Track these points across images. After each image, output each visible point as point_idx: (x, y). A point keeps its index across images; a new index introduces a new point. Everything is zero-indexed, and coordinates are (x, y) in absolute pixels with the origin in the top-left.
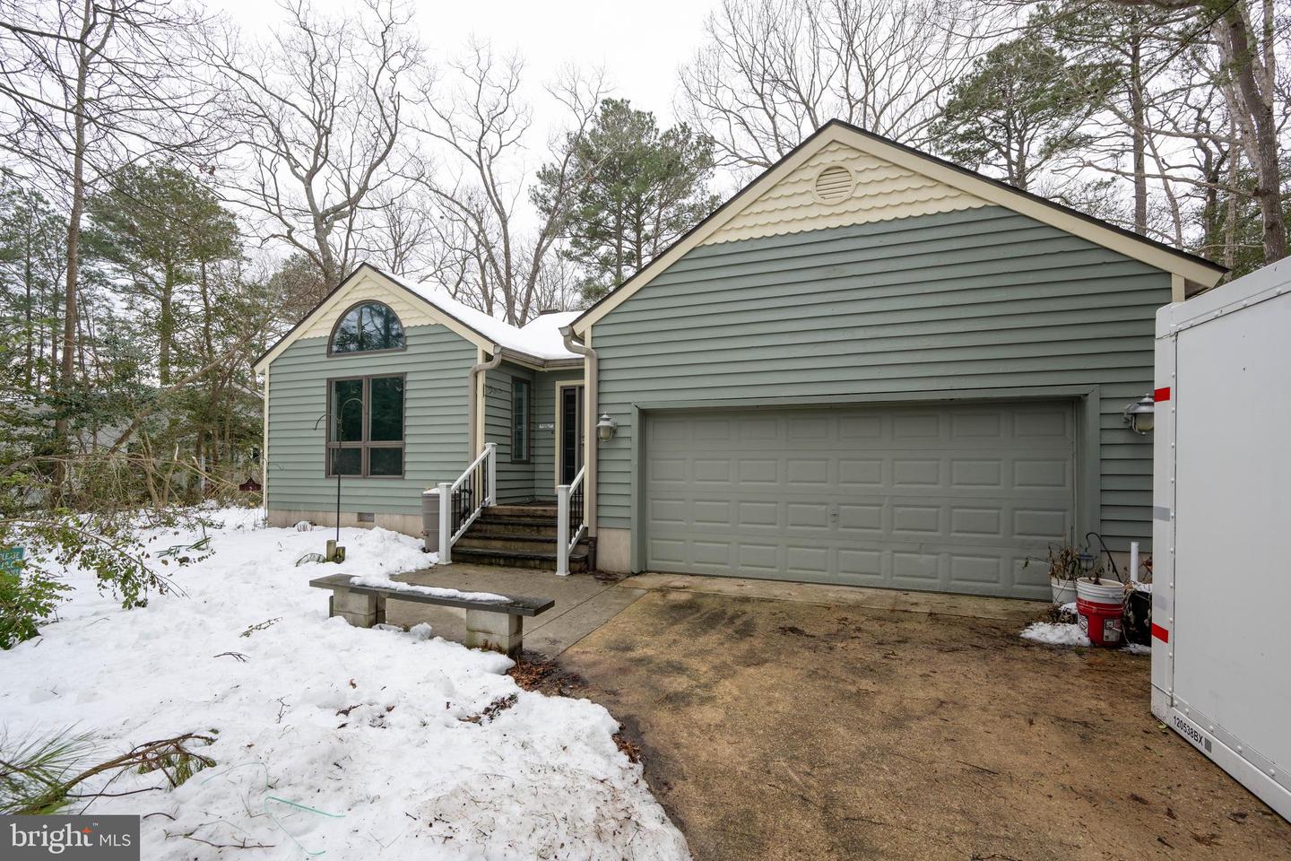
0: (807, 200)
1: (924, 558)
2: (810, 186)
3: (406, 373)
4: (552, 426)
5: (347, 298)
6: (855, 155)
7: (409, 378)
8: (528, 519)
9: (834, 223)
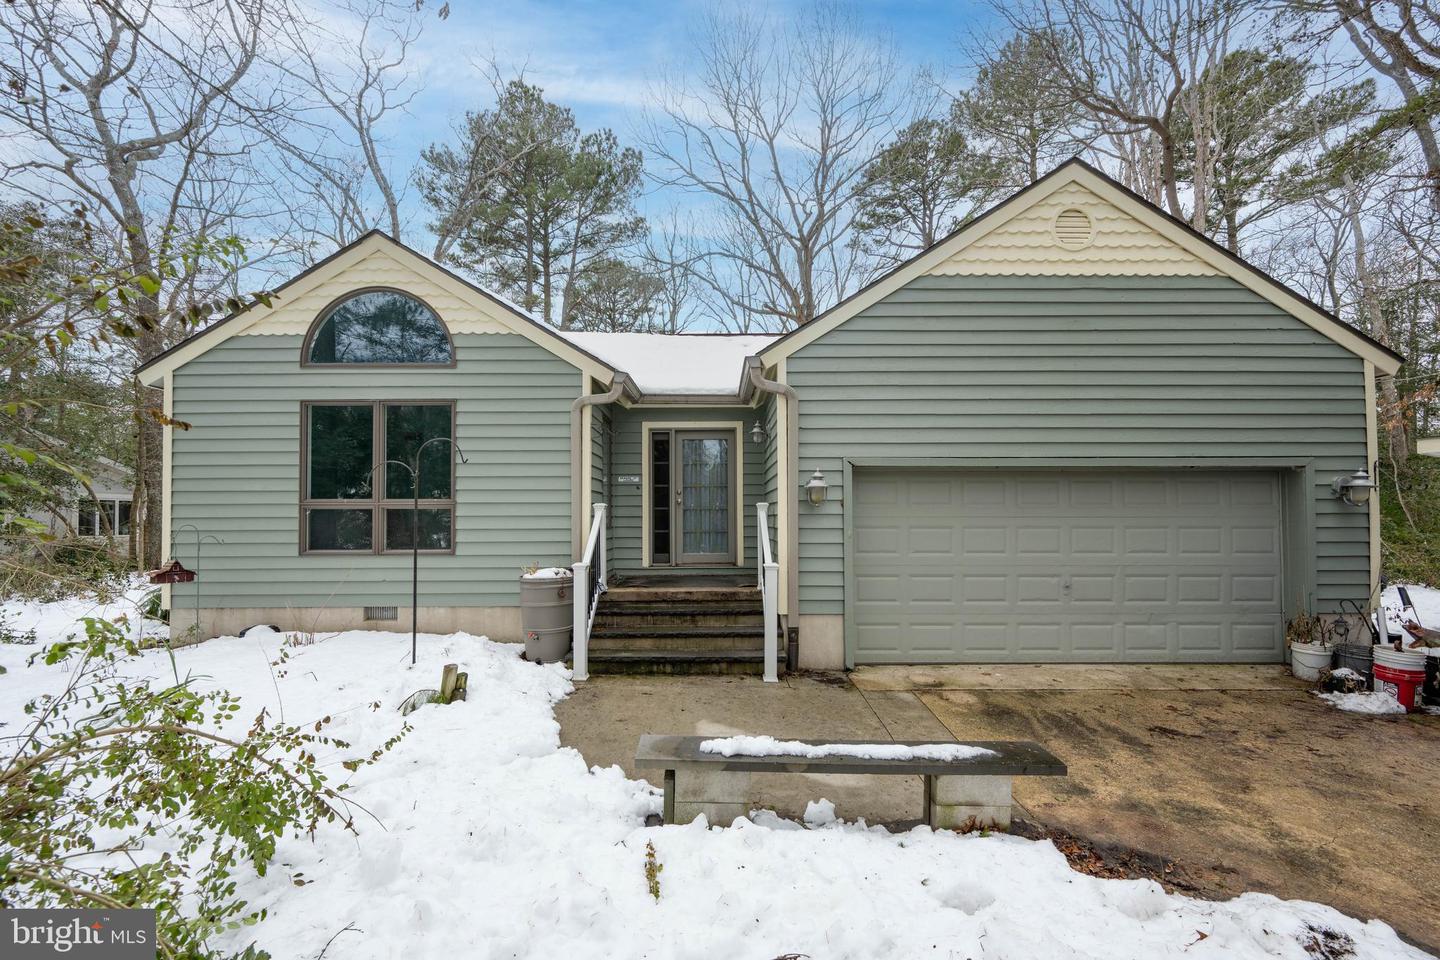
0: (1047, 241)
1: (1153, 629)
2: (1050, 226)
3: (455, 401)
4: (637, 480)
5: (341, 279)
6: (1095, 201)
7: (460, 407)
8: (664, 605)
9: (1075, 271)
